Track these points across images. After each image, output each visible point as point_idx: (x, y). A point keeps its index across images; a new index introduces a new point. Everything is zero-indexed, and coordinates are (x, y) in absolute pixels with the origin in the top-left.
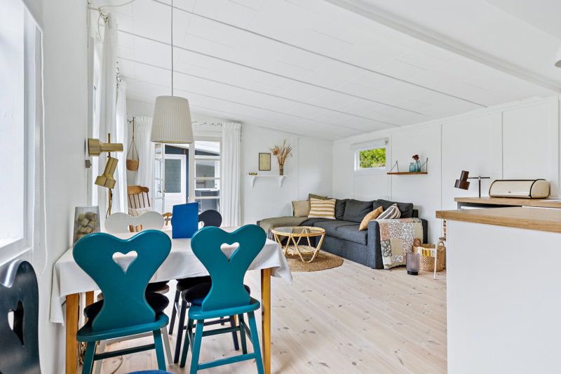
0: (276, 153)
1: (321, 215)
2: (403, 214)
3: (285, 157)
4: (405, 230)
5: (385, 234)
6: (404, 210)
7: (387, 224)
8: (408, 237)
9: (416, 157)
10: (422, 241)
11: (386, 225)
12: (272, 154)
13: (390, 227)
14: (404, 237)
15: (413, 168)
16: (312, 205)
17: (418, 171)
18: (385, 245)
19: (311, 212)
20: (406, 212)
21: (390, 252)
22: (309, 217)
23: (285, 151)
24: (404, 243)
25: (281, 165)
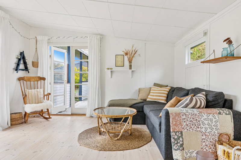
0: (126, 54)
1: (155, 99)
2: (210, 104)
3: (133, 57)
4: (206, 122)
5: (175, 125)
6: (210, 99)
7: (180, 113)
8: (209, 130)
9: (229, 41)
10: (232, 137)
11: (178, 114)
12: (125, 55)
13: (184, 117)
14: (203, 130)
15: (225, 54)
16: (151, 91)
17: (230, 57)
18: (176, 137)
19: (149, 97)
20: (213, 101)
21: (182, 145)
22: (148, 100)
23: (133, 53)
24: (204, 137)
25: (130, 62)
